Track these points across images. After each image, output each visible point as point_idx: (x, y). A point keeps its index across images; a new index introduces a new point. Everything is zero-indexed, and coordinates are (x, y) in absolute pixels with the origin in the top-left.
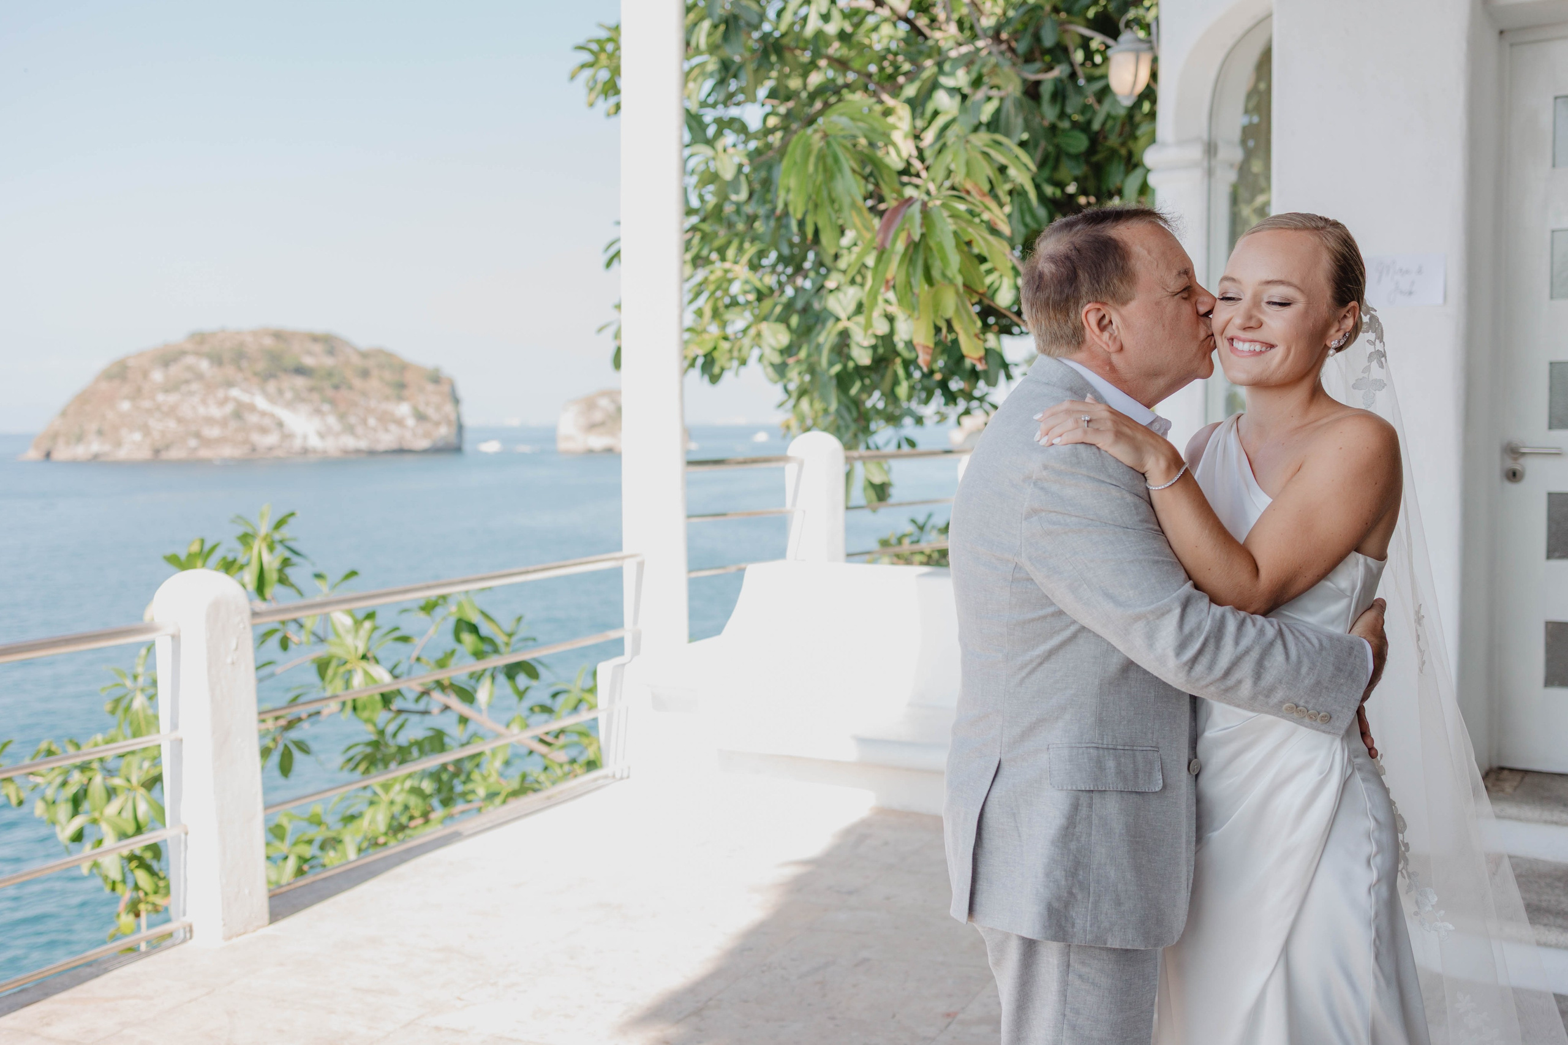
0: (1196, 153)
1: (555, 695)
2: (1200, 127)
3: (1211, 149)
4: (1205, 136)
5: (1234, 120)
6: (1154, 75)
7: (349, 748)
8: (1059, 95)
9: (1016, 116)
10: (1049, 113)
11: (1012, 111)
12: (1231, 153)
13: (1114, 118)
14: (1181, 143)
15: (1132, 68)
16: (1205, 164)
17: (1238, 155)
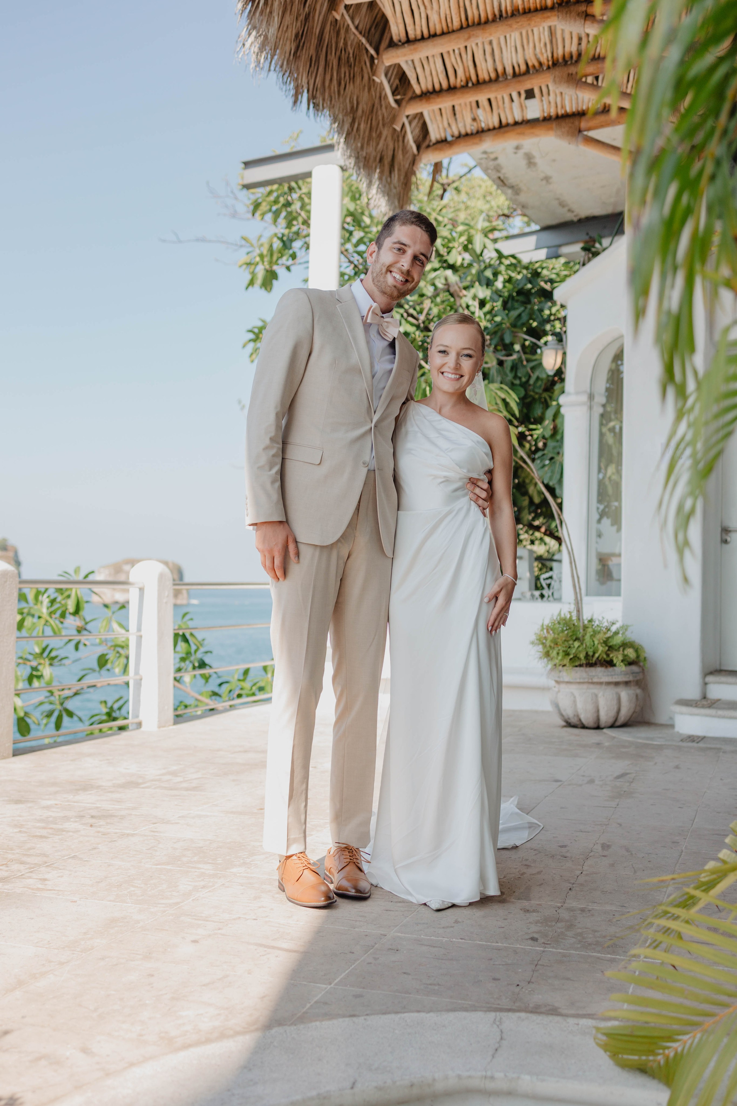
0: (584, 398)
1: (220, 685)
2: (586, 386)
3: (591, 397)
4: (588, 390)
5: (602, 385)
6: (564, 362)
7: (92, 717)
8: (514, 368)
9: (497, 376)
10: (510, 376)
11: (495, 374)
12: (601, 399)
13: (542, 380)
14: (577, 393)
15: (554, 357)
16: (589, 403)
17: (603, 400)
